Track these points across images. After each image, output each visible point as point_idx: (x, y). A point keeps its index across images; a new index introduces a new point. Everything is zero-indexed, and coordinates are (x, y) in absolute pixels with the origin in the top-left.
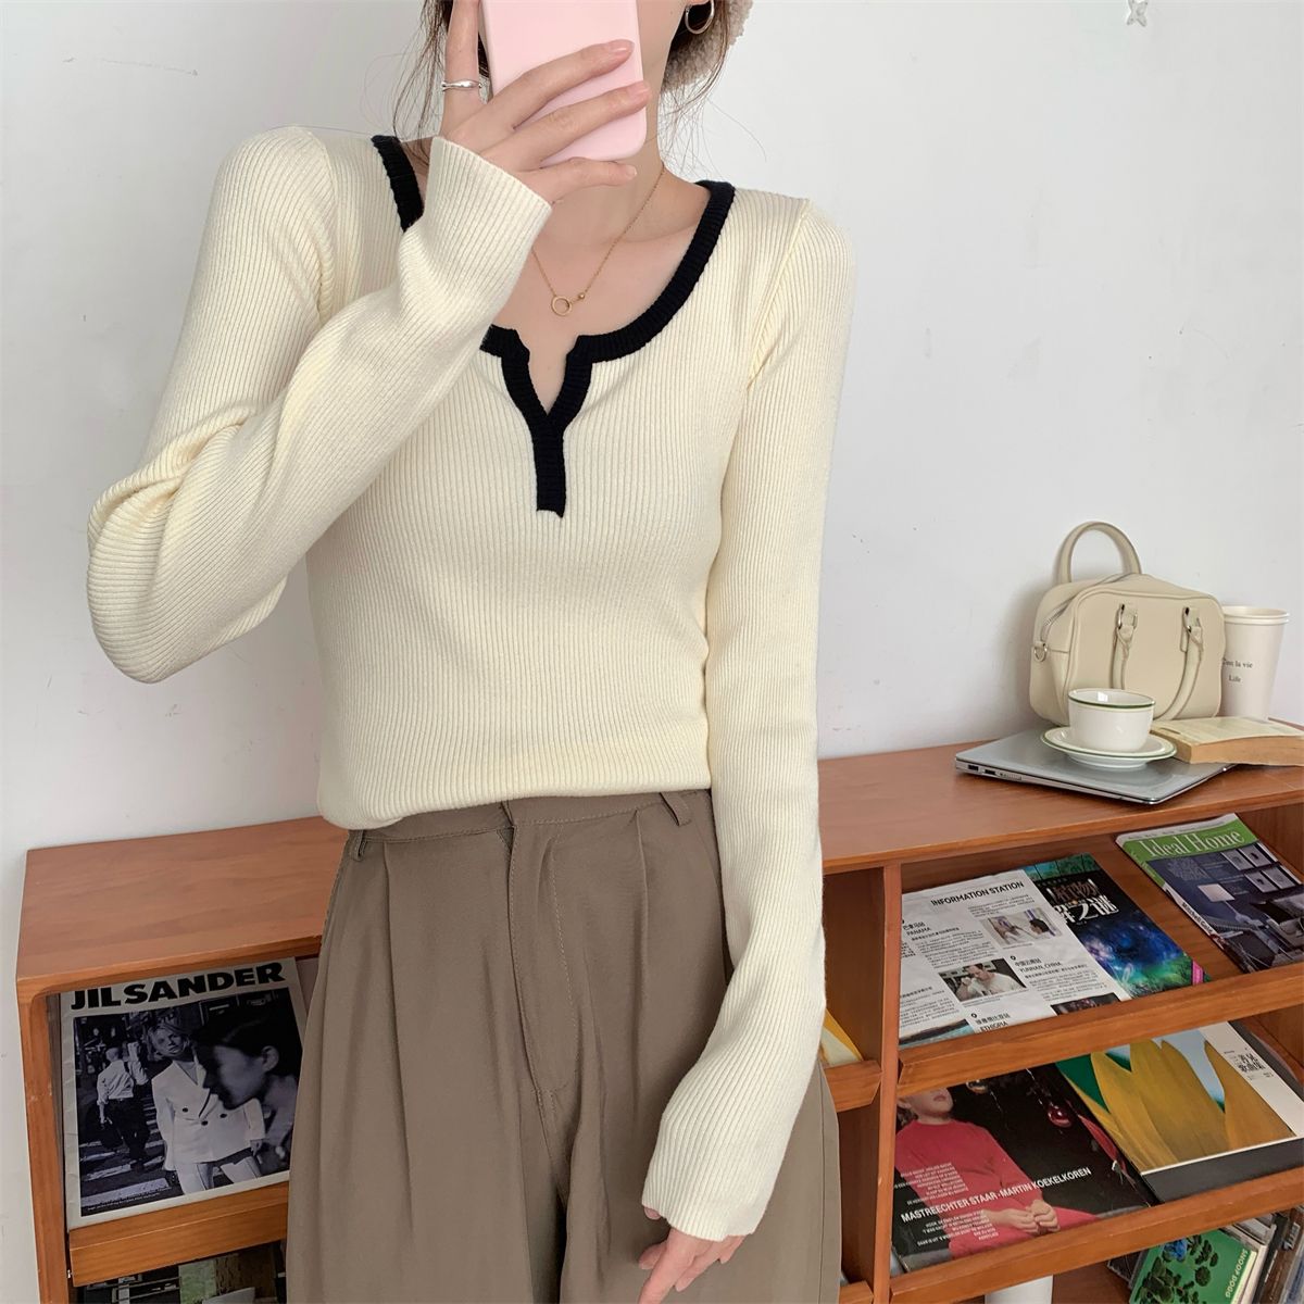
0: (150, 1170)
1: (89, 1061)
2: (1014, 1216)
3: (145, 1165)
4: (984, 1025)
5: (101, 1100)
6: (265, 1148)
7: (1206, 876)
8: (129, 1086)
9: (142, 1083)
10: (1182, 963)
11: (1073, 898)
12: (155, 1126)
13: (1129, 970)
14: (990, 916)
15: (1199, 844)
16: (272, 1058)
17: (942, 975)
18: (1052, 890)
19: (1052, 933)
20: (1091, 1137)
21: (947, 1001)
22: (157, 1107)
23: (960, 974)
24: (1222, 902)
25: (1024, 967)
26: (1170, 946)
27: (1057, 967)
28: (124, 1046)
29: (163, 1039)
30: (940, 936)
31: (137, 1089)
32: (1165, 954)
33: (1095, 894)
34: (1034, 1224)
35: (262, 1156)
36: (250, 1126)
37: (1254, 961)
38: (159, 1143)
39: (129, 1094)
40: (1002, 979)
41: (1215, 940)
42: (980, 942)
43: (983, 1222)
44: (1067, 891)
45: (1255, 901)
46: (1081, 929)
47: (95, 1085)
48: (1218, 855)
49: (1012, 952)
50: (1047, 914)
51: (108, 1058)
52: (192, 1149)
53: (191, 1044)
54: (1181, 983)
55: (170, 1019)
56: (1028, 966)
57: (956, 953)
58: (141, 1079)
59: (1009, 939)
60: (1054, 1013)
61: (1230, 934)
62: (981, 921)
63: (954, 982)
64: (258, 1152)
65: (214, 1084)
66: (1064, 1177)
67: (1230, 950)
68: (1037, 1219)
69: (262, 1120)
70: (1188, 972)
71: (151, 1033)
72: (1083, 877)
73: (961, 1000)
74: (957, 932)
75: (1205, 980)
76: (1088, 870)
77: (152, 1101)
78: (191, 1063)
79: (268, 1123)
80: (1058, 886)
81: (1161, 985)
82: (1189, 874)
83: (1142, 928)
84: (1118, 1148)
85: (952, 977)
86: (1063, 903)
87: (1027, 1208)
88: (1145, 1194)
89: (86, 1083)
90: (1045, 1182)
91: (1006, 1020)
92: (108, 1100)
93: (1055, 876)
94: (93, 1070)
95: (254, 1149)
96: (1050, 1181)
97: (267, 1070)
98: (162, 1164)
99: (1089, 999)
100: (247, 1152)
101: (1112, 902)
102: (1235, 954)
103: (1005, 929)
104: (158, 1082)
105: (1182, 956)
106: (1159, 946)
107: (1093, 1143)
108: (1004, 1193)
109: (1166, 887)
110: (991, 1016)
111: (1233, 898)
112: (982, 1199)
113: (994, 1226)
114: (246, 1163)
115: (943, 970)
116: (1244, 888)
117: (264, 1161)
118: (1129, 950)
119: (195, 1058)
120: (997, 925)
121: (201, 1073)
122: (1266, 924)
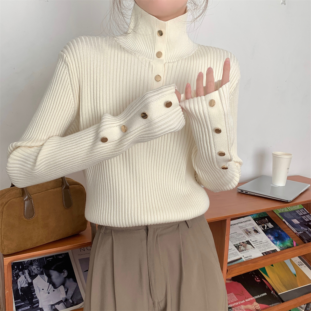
0: (35, 308)
1: (15, 276)
2: (249, 306)
3: (34, 306)
4: (246, 259)
5: (19, 288)
6: (66, 300)
7: (293, 217)
8: (26, 283)
9: (30, 282)
10: (291, 241)
11: (263, 224)
12: (35, 295)
13: (278, 243)
14: (244, 229)
15: (290, 209)
16: (66, 274)
17: (234, 245)
18: (257, 221)
19: (259, 233)
20: (266, 285)
21: (236, 252)
22: (35, 289)
23: (239, 245)
24: (297, 224)
25: (254, 243)
26: (287, 236)
27: (261, 242)
28: (24, 271)
29: (35, 268)
30: (232, 234)
31: (29, 284)
32: (286, 238)
33: (268, 222)
34: (254, 309)
35: (66, 302)
36: (61, 294)
37: (307, 240)
38: (37, 299)
39: (27, 285)
40: (249, 246)
41: (297, 234)
42: (242, 236)
43: (242, 309)
44: (261, 222)
45: (304, 224)
46: (266, 232)
47: (17, 283)
48: (294, 211)
49: (250, 238)
50: (258, 228)
51: (20, 275)
52: (46, 301)
53: (43, 270)
54: (291, 246)
55: (36, 262)
56: (255, 242)
57: (237, 239)
58: (30, 281)
59: (249, 235)
60: (262, 255)
61: (300, 233)
62: (242, 230)
63: (237, 247)
64: (65, 301)
65: (50, 281)
66: (260, 296)
67: (301, 237)
68: (255, 307)
69: (65, 291)
70: (292, 243)
71: (31, 267)
72: (264, 218)
73: (240, 252)
74: (236, 233)
75: (297, 245)
76: (265, 216)
77: (33, 287)
78: (43, 276)
79: (66, 292)
80: (259, 220)
81: (286, 247)
82: (289, 216)
83: (280, 231)
84: (272, 287)
85: (237, 246)
86: (260, 225)
87: (252, 304)
88: (280, 300)
89: (15, 282)
90: (256, 297)
91: (251, 257)
92: (21, 287)
93: (258, 217)
94: (16, 279)
95: (63, 300)
96: (257, 297)
97: (65, 277)
98: (38, 306)
99: (270, 251)
100: (61, 301)
101: (272, 224)
102: (302, 238)
103: (248, 232)
104: (34, 281)
105: (291, 239)
106: (285, 236)
107: (266, 286)
108: (247, 300)
109: (284, 220)
110: (247, 256)
111: (299, 223)
112: (242, 302)
113: (245, 310)
114: (61, 304)
115: (234, 244)
116: (302, 220)
117: (66, 303)
118: (277, 237)
119: (44, 274)
120: (246, 231)
121: (46, 278)
122: (308, 230)
